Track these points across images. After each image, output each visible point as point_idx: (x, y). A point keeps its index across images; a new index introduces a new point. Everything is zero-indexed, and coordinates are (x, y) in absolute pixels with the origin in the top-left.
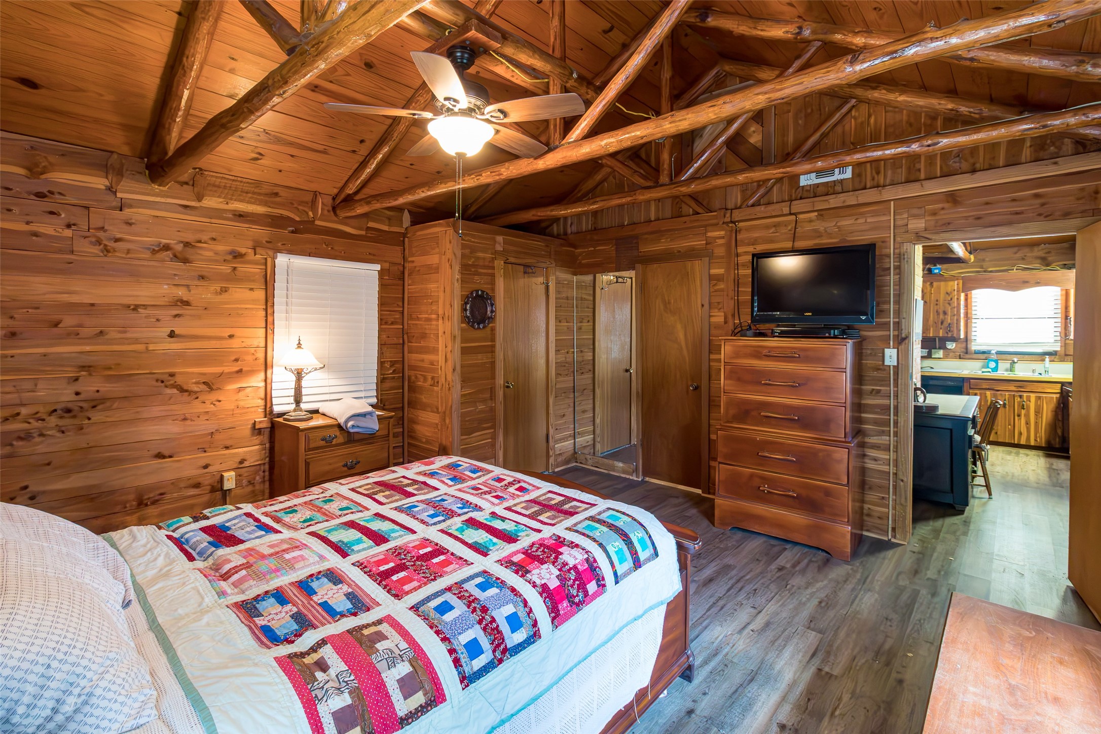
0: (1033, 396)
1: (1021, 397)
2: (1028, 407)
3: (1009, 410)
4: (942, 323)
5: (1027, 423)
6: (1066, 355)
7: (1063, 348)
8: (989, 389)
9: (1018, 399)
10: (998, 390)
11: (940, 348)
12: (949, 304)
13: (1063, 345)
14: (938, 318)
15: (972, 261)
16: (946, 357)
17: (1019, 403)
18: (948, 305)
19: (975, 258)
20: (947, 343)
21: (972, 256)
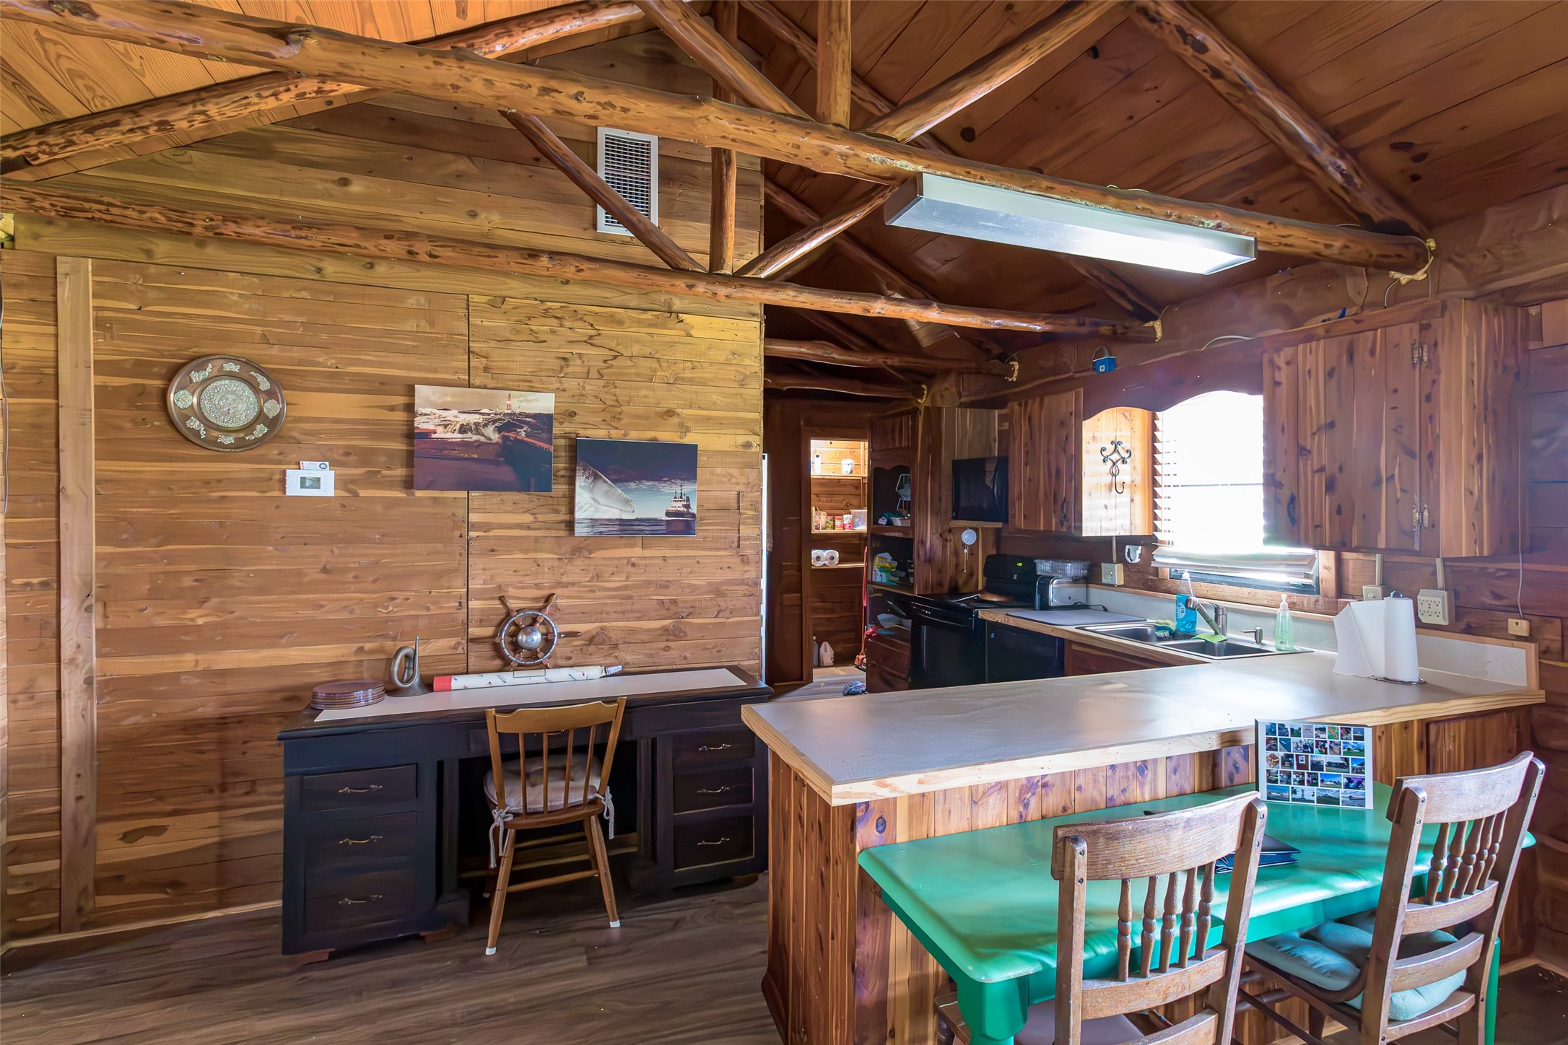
4: (1055, 498)
6: (1342, 595)
7: (1331, 574)
11: (1117, 562)
13: (1331, 563)
16: (1130, 583)
18: (1062, 453)
19: (1164, 328)
20: (1127, 547)
21: (1157, 325)
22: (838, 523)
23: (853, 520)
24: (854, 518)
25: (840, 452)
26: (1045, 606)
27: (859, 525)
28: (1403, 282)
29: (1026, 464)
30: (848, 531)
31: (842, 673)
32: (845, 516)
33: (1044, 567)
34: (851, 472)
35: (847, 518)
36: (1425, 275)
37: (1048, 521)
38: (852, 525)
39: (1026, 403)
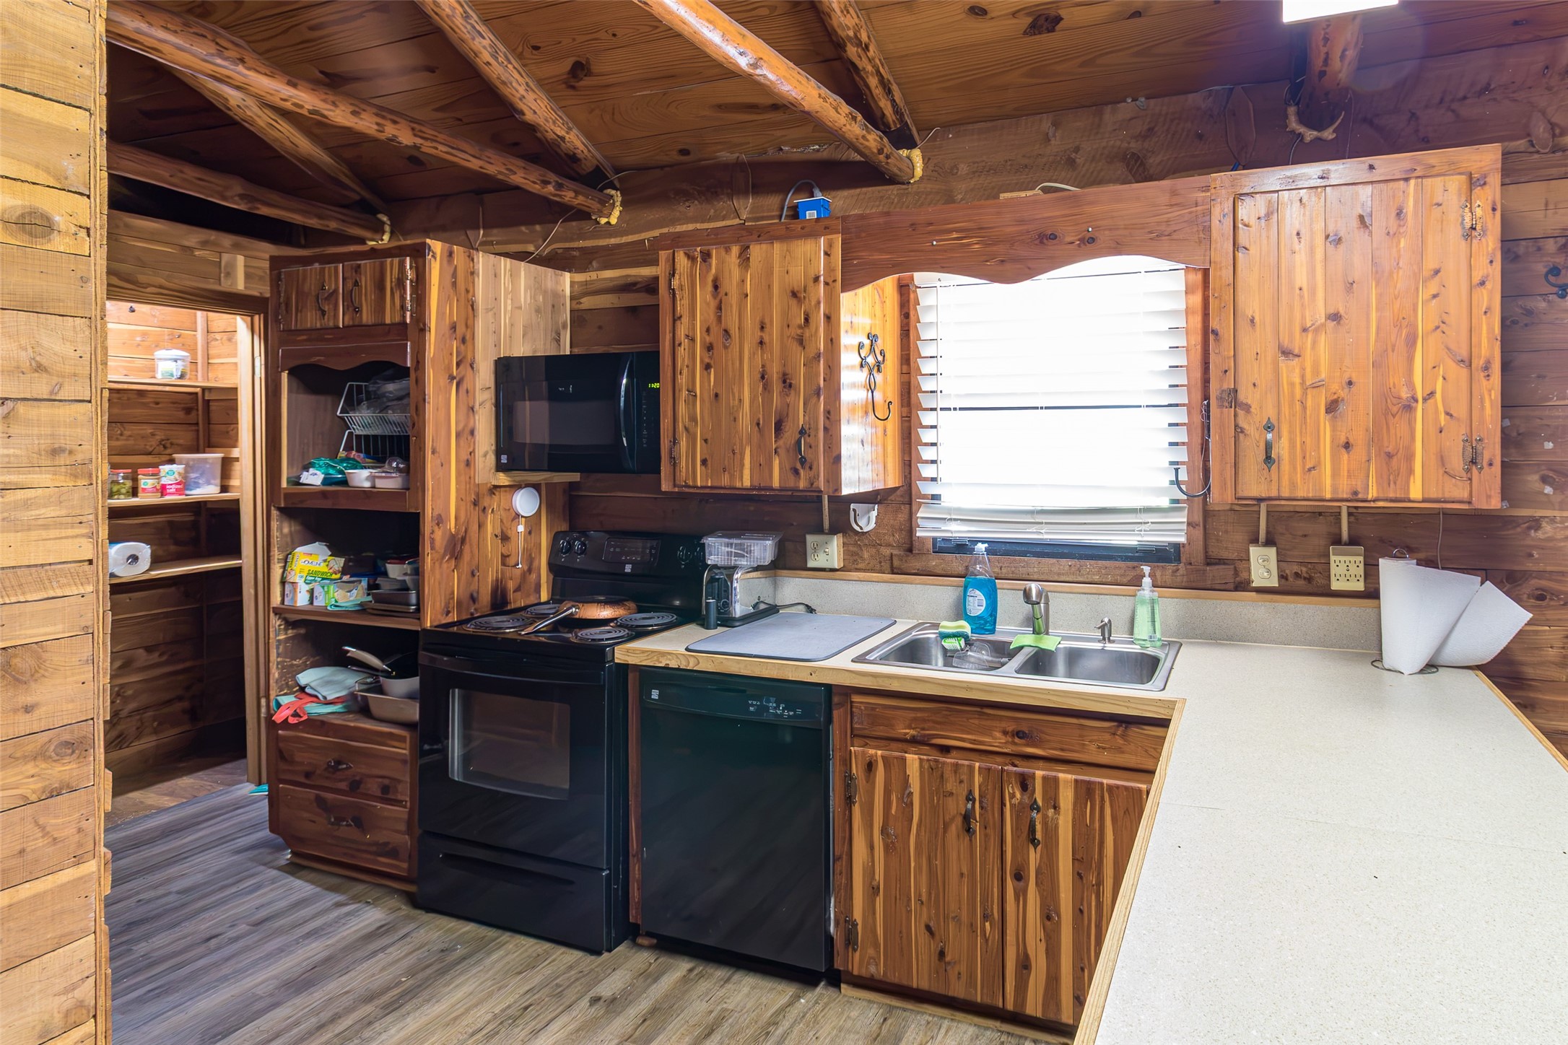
0: (1066, 777)
1: (1025, 783)
2: (1051, 832)
3: (985, 848)
4: (779, 427)
5: (1049, 915)
6: (1210, 561)
7: (1199, 533)
8: (914, 741)
9: (1014, 794)
10: (945, 750)
11: (833, 531)
12: (801, 341)
13: (1198, 518)
14: (767, 402)
15: (919, 172)
16: (852, 564)
17: (1019, 811)
18: (795, 347)
19: (926, 160)
20: (852, 506)
21: (917, 155)
22: (146, 482)
23: (185, 476)
24: (186, 471)
25: (144, 334)
26: (727, 621)
27: (197, 485)
28: (1308, 139)
29: (707, 367)
30: (170, 499)
31: (167, 802)
32: (165, 468)
33: (718, 550)
34: (182, 377)
35: (170, 473)
36: (1335, 135)
37: (762, 467)
38: (184, 485)
39: (706, 256)
